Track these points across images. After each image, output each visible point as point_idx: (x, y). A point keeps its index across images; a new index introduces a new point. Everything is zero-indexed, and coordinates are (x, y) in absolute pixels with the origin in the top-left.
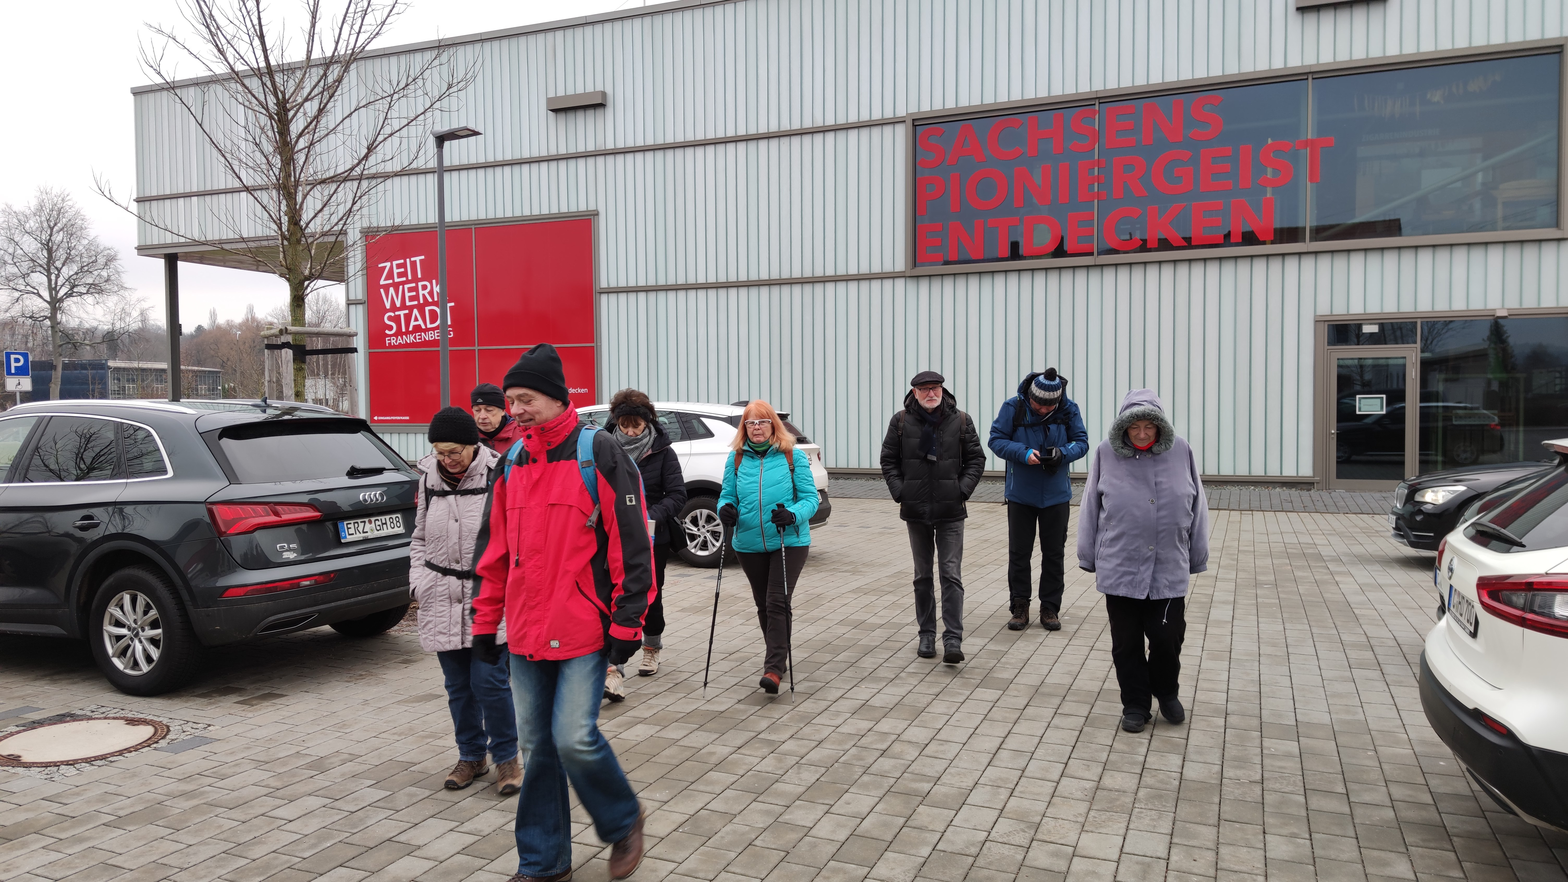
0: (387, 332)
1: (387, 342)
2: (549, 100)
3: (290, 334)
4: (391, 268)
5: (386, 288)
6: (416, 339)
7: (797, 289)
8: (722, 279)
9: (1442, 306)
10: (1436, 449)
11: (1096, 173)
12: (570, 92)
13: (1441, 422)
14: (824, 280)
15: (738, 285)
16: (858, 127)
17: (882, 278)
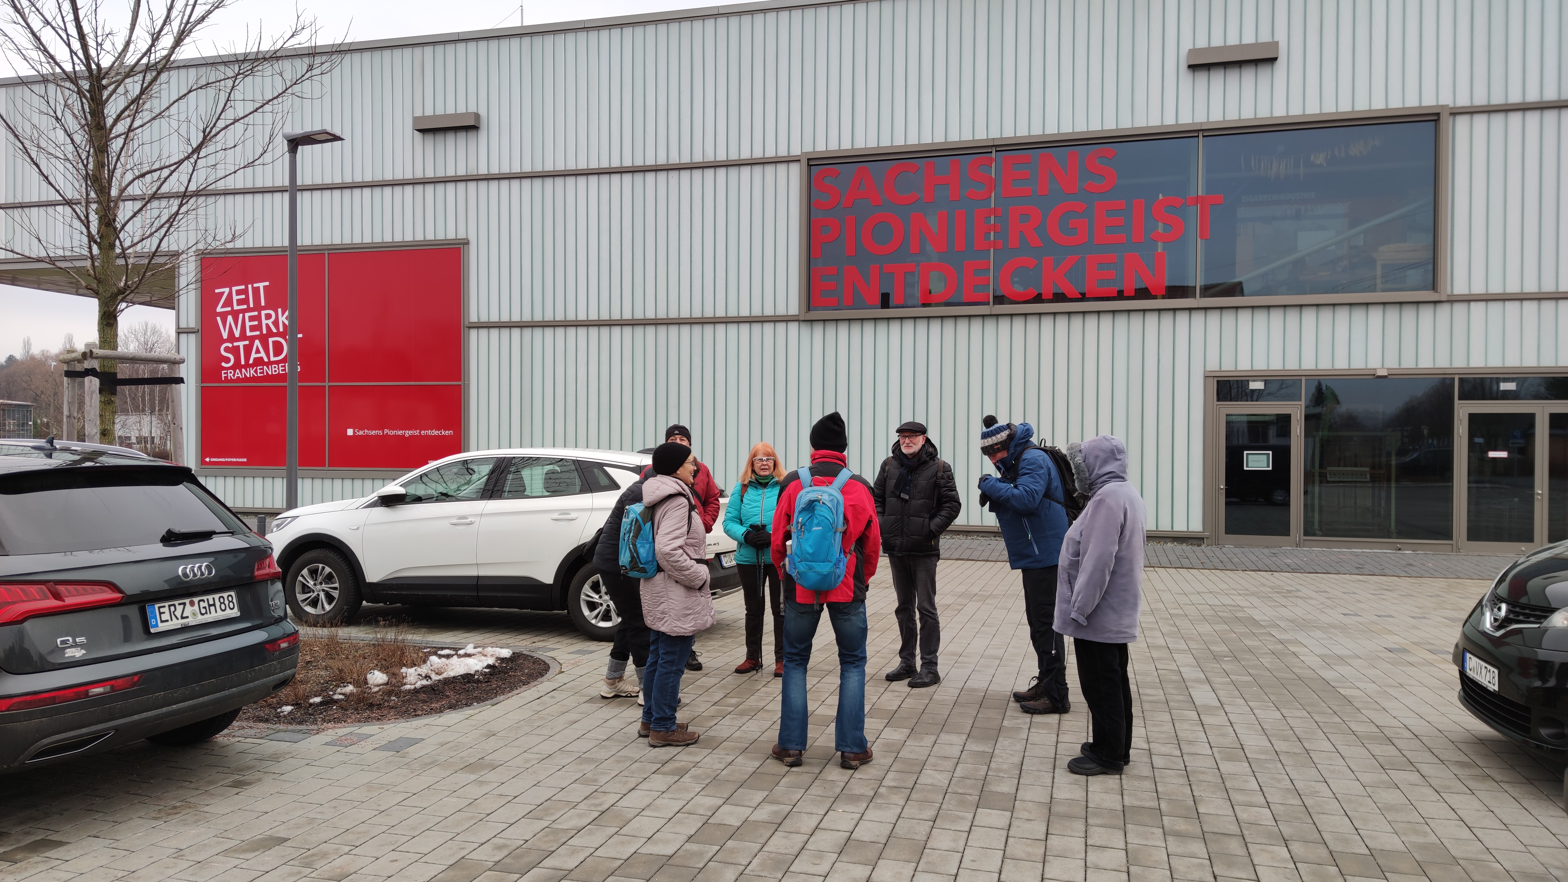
0: (223, 364)
1: (223, 375)
2: (416, 120)
3: (96, 358)
4: (230, 293)
5: (224, 316)
6: (257, 374)
7: (685, 330)
8: (605, 316)
9: (1325, 365)
10: (1313, 505)
11: (992, 222)
12: (440, 111)
13: (1317, 479)
14: (714, 321)
15: (622, 324)
16: (751, 164)
17: (775, 321)
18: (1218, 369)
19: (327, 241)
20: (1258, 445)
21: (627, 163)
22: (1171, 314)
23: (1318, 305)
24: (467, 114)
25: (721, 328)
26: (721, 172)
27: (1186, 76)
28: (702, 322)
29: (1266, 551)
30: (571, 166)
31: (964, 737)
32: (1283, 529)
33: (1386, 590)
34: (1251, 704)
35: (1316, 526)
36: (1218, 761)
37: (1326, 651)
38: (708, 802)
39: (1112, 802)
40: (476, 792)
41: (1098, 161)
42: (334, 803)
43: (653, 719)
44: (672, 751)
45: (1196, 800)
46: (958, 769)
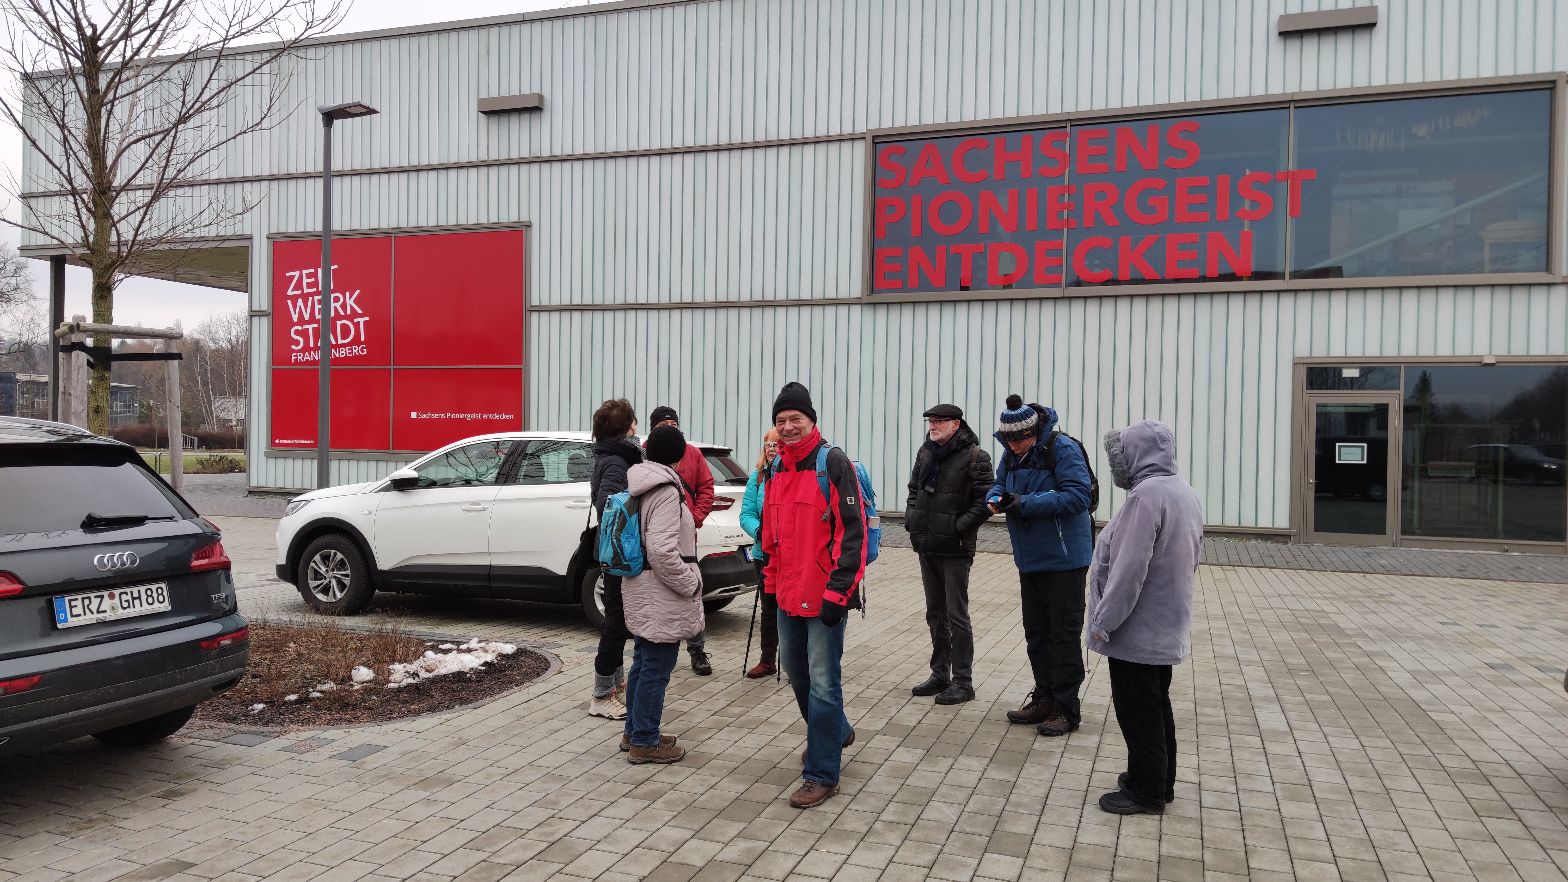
0: (293, 347)
1: (293, 358)
2: (481, 102)
3: (84, 331)
4: (301, 276)
5: (294, 299)
7: (745, 313)
8: (665, 299)
9: (1426, 351)
10: (1412, 502)
11: (1066, 200)
12: (504, 93)
13: (1417, 474)
14: (775, 305)
15: (681, 307)
16: (815, 143)
17: (837, 305)
18: (1308, 355)
19: (394, 225)
20: (1351, 437)
21: (689, 143)
22: (1258, 296)
23: (1419, 287)
24: (531, 95)
25: (781, 311)
26: (784, 151)
27: (1277, 44)
28: (763, 305)
29: (1359, 550)
30: (633, 147)
31: (986, 761)
32: (1378, 527)
33: (1491, 596)
34: (1325, 729)
35: (1416, 524)
36: (1280, 801)
37: (1419, 667)
38: (676, 834)
39: (1146, 849)
40: (420, 812)
41: (1181, 136)
42: (260, 822)
43: (633, 732)
44: (652, 768)
45: (1248, 851)
46: (971, 801)
